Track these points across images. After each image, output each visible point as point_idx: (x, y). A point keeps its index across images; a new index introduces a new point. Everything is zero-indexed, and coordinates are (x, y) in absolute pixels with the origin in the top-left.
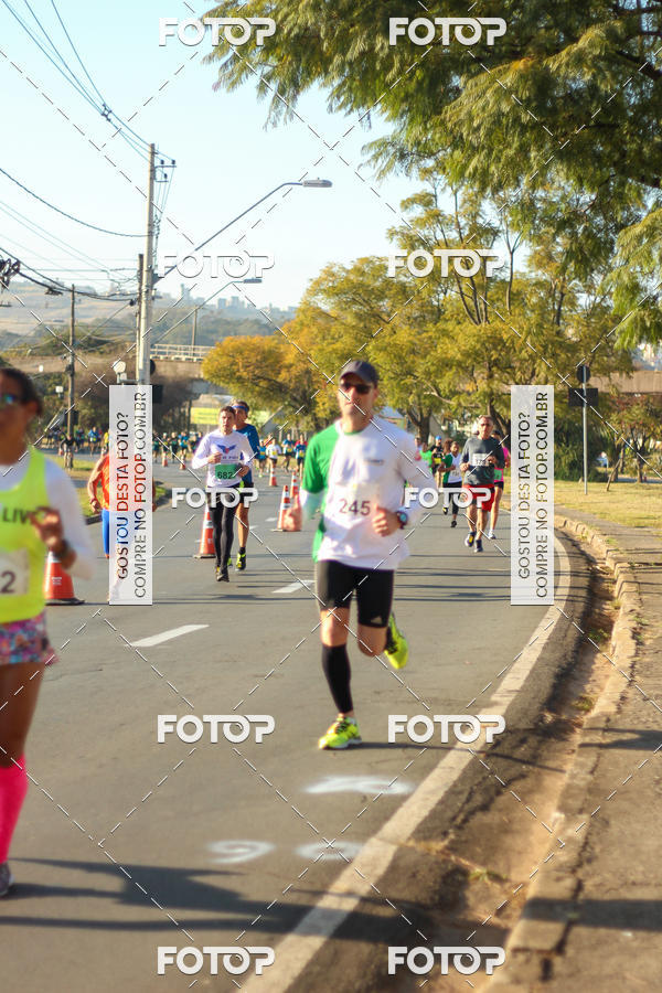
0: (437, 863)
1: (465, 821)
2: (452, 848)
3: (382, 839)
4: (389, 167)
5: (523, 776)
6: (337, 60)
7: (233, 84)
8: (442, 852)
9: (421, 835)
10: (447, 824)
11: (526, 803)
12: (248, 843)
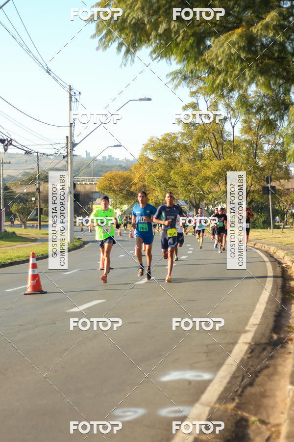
0: (232, 416)
1: (242, 392)
2: (238, 407)
3: (202, 404)
4: (179, 83)
5: (267, 367)
6: (153, 33)
7: (105, 48)
8: (233, 410)
10: (234, 395)
11: (271, 381)
12: (132, 409)
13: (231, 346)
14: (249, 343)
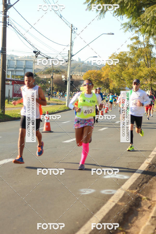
0: (134, 195)
1: (142, 185)
3: (121, 189)
4: (127, 29)
7: (90, 10)
8: (136, 193)
9: (131, 188)
10: (137, 186)
12: (89, 189)
13: (140, 164)
14: (149, 163)
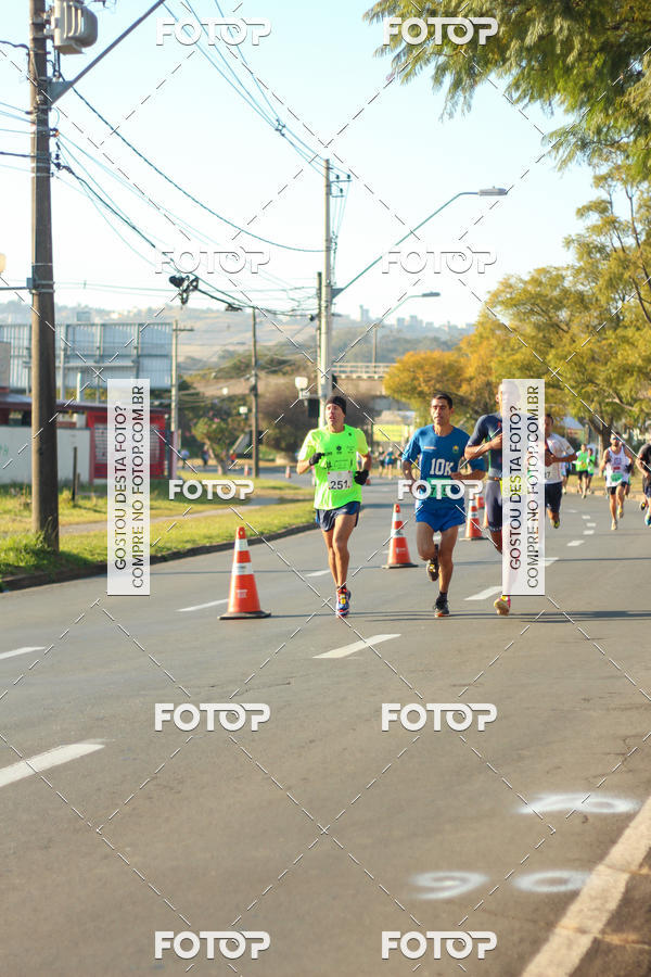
3: (609, 867)
4: (571, 157)
6: (515, 45)
7: (408, 76)
